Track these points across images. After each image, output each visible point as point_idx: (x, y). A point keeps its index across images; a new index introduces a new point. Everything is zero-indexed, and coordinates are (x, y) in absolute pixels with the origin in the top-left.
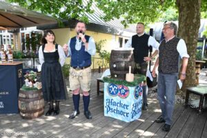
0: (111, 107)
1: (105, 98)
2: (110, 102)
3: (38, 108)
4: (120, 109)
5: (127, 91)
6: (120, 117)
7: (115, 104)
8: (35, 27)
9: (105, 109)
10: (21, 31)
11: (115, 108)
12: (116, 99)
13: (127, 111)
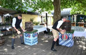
0: (26, 41)
1: (24, 38)
2: (26, 39)
3: (1, 42)
4: (29, 41)
5: (30, 35)
6: (29, 44)
7: (27, 40)
8: (9, 14)
9: (25, 42)
10: (4, 16)
11: (27, 41)
12: (27, 38)
13: (31, 42)
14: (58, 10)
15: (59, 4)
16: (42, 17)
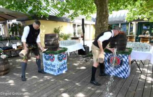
0: (47, 67)
1: (44, 62)
2: (46, 64)
4: (51, 68)
6: (52, 73)
8: (16, 20)
9: (44, 68)
11: (49, 67)
12: (49, 62)
13: (55, 69)
14: (104, 13)
15: (105, 3)
16: (74, 25)
